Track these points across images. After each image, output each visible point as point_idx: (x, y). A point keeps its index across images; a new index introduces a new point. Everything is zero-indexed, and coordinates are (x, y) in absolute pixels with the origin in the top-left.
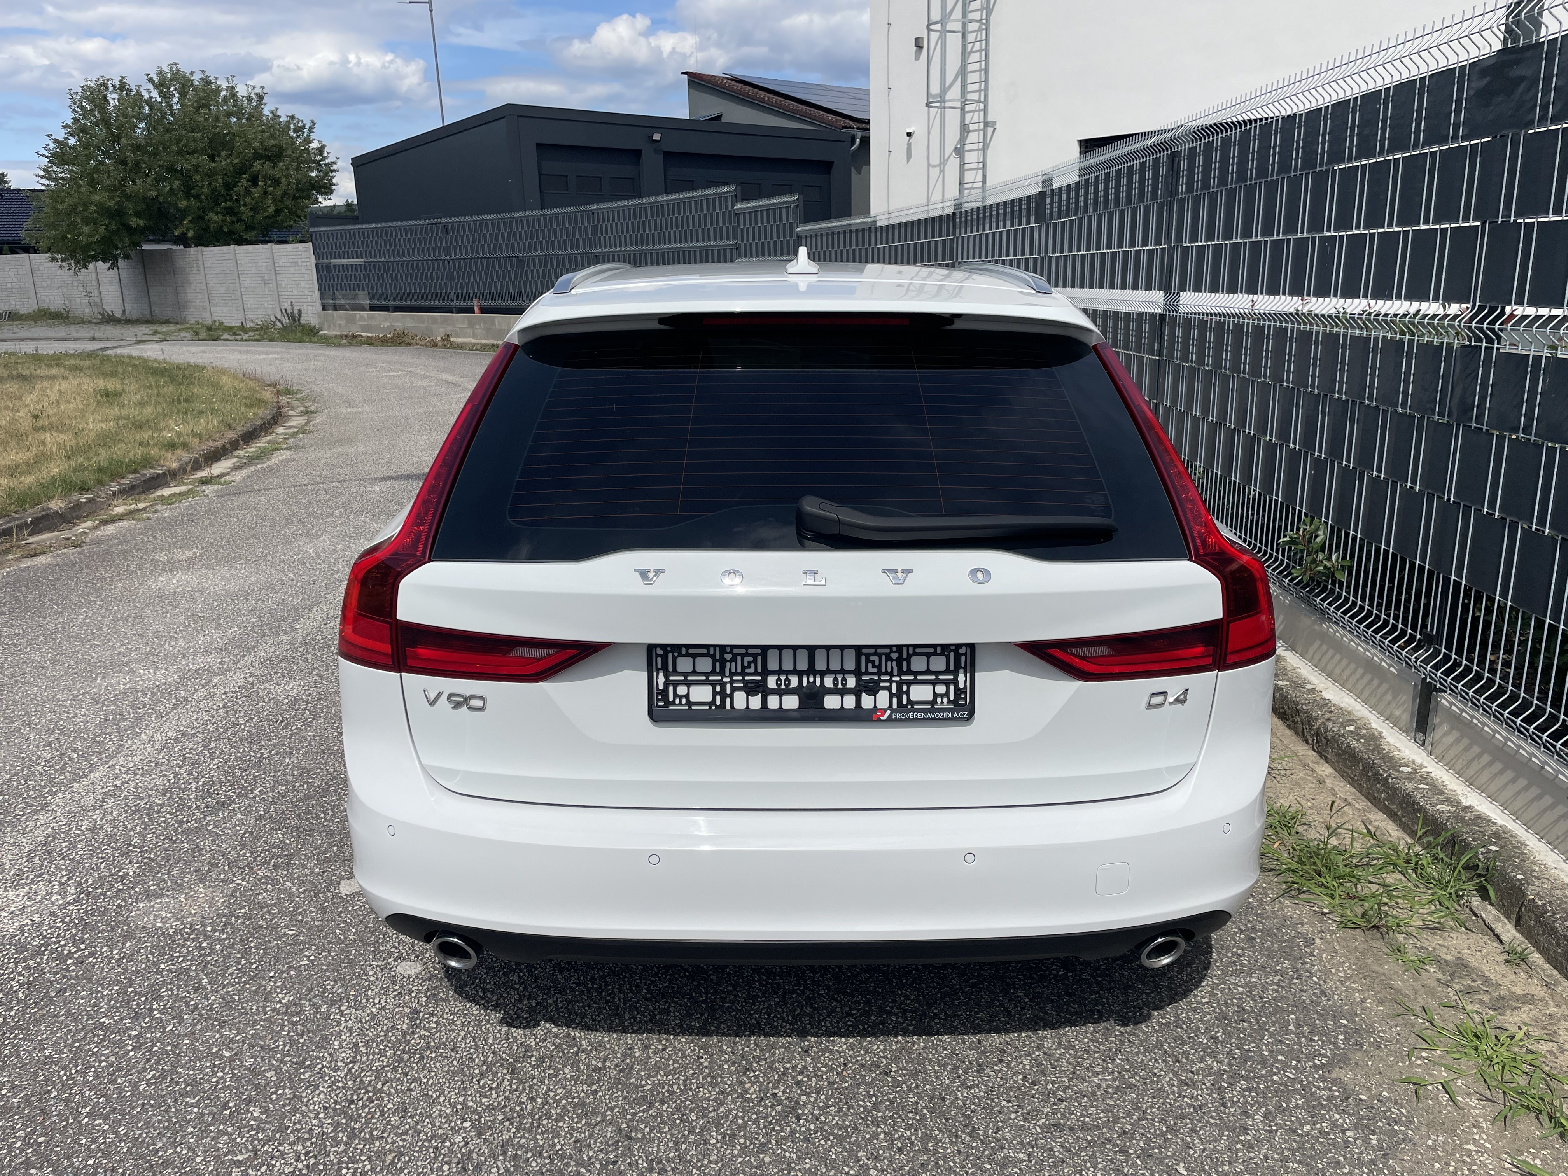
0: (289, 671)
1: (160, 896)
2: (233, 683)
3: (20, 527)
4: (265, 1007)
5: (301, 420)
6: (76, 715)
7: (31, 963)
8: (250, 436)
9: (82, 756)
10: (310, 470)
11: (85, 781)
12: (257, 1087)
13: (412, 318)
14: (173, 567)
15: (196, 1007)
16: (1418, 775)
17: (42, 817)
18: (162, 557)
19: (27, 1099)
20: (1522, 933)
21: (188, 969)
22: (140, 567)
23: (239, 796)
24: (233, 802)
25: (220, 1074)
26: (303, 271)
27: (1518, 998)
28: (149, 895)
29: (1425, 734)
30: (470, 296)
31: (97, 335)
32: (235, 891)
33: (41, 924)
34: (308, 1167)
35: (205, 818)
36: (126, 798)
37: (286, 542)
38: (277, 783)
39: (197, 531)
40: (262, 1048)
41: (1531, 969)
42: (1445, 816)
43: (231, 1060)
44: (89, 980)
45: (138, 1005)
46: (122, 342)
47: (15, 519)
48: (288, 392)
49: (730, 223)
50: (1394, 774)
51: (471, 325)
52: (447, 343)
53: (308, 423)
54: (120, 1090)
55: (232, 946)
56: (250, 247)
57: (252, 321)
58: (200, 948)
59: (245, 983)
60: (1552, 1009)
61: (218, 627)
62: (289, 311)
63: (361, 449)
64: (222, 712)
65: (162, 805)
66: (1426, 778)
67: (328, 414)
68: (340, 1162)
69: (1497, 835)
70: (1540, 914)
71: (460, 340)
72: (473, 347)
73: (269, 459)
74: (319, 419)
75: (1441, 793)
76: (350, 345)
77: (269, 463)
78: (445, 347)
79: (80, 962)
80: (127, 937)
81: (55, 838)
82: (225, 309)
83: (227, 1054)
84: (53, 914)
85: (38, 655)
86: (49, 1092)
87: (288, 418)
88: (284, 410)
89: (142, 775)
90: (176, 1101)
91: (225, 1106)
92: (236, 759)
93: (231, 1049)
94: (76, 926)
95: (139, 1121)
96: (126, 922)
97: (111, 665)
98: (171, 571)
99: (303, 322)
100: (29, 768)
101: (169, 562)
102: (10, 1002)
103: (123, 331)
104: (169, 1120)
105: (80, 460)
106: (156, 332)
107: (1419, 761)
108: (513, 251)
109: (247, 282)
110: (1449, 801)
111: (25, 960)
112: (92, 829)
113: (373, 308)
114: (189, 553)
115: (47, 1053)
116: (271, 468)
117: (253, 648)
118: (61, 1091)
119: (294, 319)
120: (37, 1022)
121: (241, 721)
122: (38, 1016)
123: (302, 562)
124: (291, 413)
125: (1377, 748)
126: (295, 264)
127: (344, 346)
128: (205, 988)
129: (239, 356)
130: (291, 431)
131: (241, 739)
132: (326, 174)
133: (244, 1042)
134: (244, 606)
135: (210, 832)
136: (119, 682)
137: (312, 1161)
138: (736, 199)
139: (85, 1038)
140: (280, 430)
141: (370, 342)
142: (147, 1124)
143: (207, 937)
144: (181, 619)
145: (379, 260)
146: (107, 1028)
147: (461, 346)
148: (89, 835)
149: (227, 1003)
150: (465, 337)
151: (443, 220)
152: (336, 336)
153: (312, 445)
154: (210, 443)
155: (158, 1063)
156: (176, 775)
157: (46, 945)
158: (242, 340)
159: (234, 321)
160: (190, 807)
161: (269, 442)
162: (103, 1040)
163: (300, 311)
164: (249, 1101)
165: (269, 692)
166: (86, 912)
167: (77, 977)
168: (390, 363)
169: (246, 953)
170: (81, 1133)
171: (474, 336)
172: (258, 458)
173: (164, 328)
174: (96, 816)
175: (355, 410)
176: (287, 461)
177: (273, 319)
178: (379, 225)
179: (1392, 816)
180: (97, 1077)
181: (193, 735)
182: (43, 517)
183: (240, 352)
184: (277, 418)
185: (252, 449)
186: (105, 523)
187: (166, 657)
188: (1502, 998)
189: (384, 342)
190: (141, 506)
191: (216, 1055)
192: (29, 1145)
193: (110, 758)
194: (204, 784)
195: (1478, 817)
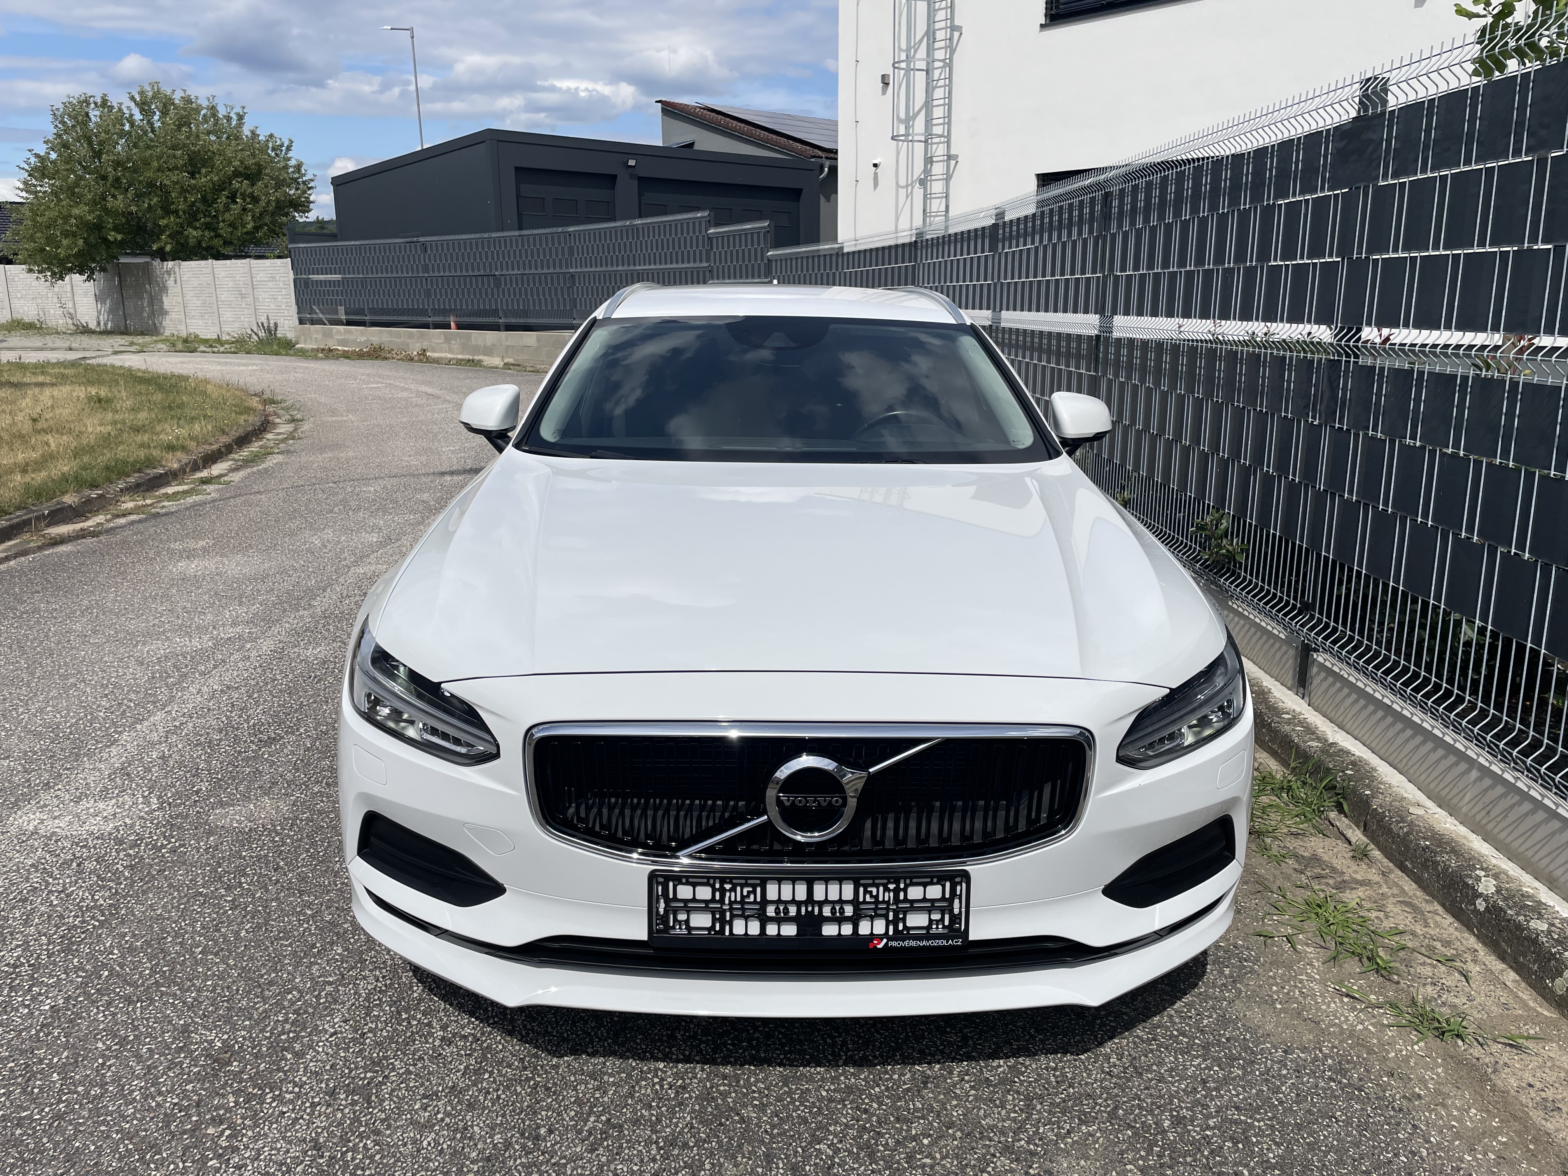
0: (314, 639)
1: (233, 805)
2: (265, 648)
3: (37, 518)
4: (335, 882)
5: (289, 428)
6: (125, 674)
7: (131, 852)
8: (243, 441)
9: (138, 704)
10: (304, 472)
11: (146, 723)
12: (337, 934)
13: (390, 333)
14: (190, 555)
15: (277, 881)
16: (1296, 719)
17: (114, 750)
18: (176, 546)
19: (148, 943)
20: (1367, 837)
21: (266, 856)
22: (158, 554)
23: (287, 733)
24: (283, 737)
25: (305, 926)
26: (281, 285)
27: (1357, 882)
28: (222, 804)
29: (1304, 688)
30: (445, 312)
31: (74, 345)
32: (295, 801)
33: (132, 826)
34: (386, 985)
35: (260, 749)
36: (187, 735)
37: (292, 534)
38: (319, 724)
39: (206, 524)
40: (337, 908)
41: (1371, 862)
42: (1313, 750)
43: (313, 916)
44: (184, 863)
45: (229, 880)
46: (99, 353)
47: (33, 511)
48: (273, 402)
49: (703, 246)
50: (1276, 719)
51: (447, 340)
52: (423, 357)
53: (295, 430)
54: (225, 936)
55: (301, 840)
56: (228, 262)
57: (229, 334)
58: (274, 841)
59: (316, 865)
60: (1385, 889)
61: (241, 604)
62: (266, 325)
63: (351, 454)
64: (259, 670)
65: (221, 740)
66: (1303, 723)
67: (314, 422)
68: (411, 983)
69: (1354, 763)
70: (1379, 818)
71: (436, 355)
72: (449, 362)
73: (264, 462)
74: (306, 427)
75: (1313, 733)
76: (327, 358)
77: (263, 466)
78: (421, 361)
79: (173, 851)
80: (210, 833)
81: (130, 765)
82: (201, 322)
83: (309, 912)
84: (142, 818)
85: (78, 627)
86: (165, 938)
87: (275, 425)
88: (271, 418)
89: (198, 718)
90: (272, 943)
91: (313, 946)
92: (279, 706)
93: (312, 909)
94: (164, 826)
95: (244, 956)
96: (206, 823)
97: (149, 635)
98: (188, 557)
99: (279, 335)
100: (91, 714)
101: (184, 551)
102: (119, 878)
103: (99, 342)
104: (269, 955)
105: (86, 459)
106: (132, 344)
107: (1298, 710)
108: (491, 270)
109: (224, 296)
110: (1318, 739)
111: (125, 850)
112: (162, 757)
113: (349, 323)
114: (202, 543)
115: (159, 912)
116: (266, 470)
117: (277, 621)
118: (176, 936)
119: (270, 333)
120: (144, 892)
121: (278, 677)
122: (145, 888)
123: (309, 550)
124: (278, 420)
125: (1266, 701)
126: (273, 279)
127: (321, 359)
128: (282, 868)
129: (218, 368)
130: (281, 437)
131: (281, 691)
132: (304, 192)
133: (322, 905)
134: (263, 588)
135: (266, 759)
136: (160, 648)
137: (388, 982)
138: (710, 224)
139: (188, 901)
140: (270, 436)
141: (346, 356)
142: (251, 958)
143: (278, 834)
144: (206, 597)
145: (357, 276)
146: (206, 895)
147: (437, 361)
148: (160, 761)
149: (303, 878)
150: (441, 352)
151: (422, 239)
152: (312, 350)
153: (303, 450)
154: (207, 447)
155: (253, 918)
156: (228, 718)
157: (142, 840)
158: (218, 352)
159: (209, 333)
160: (245, 742)
161: (261, 447)
162: (204, 903)
163: (276, 325)
164: (332, 943)
165: (299, 655)
166: (171, 816)
167: (173, 861)
168: (368, 375)
169: (313, 844)
170: (198, 965)
171: (450, 351)
172: (252, 461)
173: (140, 340)
174: (164, 747)
175: (339, 418)
176: (280, 464)
177: (249, 332)
178: (358, 243)
179: (1274, 754)
180: (203, 928)
181: (237, 688)
182: (58, 509)
183: (219, 363)
184: (265, 426)
185: (245, 453)
186: (118, 516)
187: (198, 628)
188: (1345, 882)
189: (360, 356)
190: (148, 502)
191: (300, 913)
192: (156, 973)
193: (164, 706)
194: (254, 725)
195: (1341, 750)
